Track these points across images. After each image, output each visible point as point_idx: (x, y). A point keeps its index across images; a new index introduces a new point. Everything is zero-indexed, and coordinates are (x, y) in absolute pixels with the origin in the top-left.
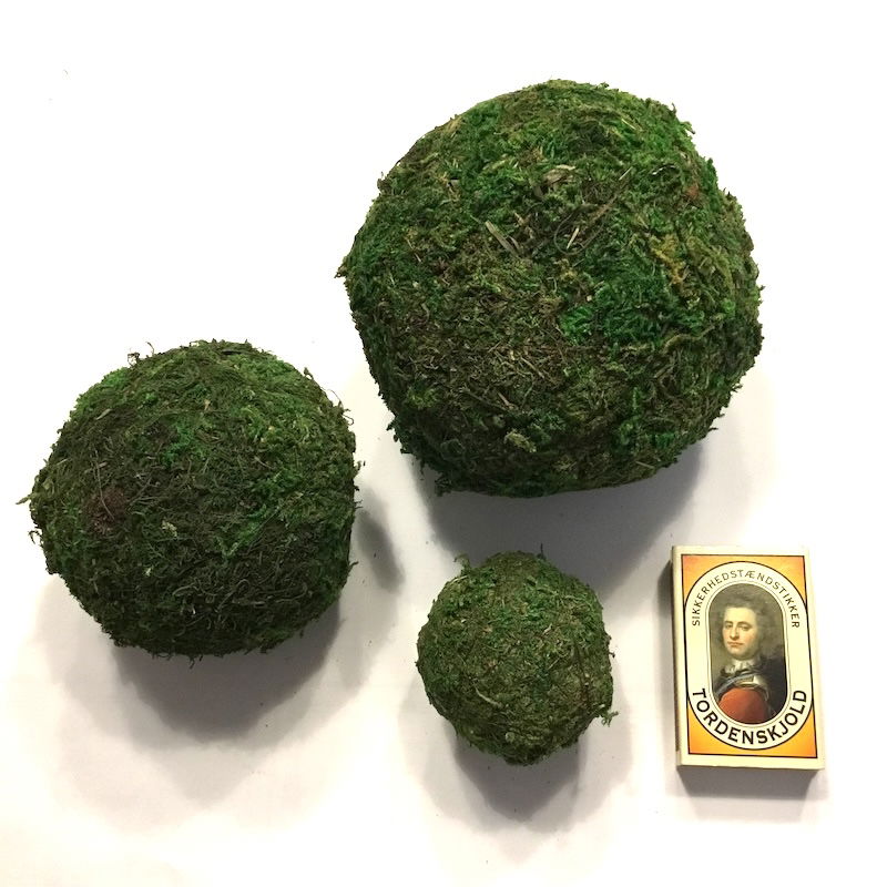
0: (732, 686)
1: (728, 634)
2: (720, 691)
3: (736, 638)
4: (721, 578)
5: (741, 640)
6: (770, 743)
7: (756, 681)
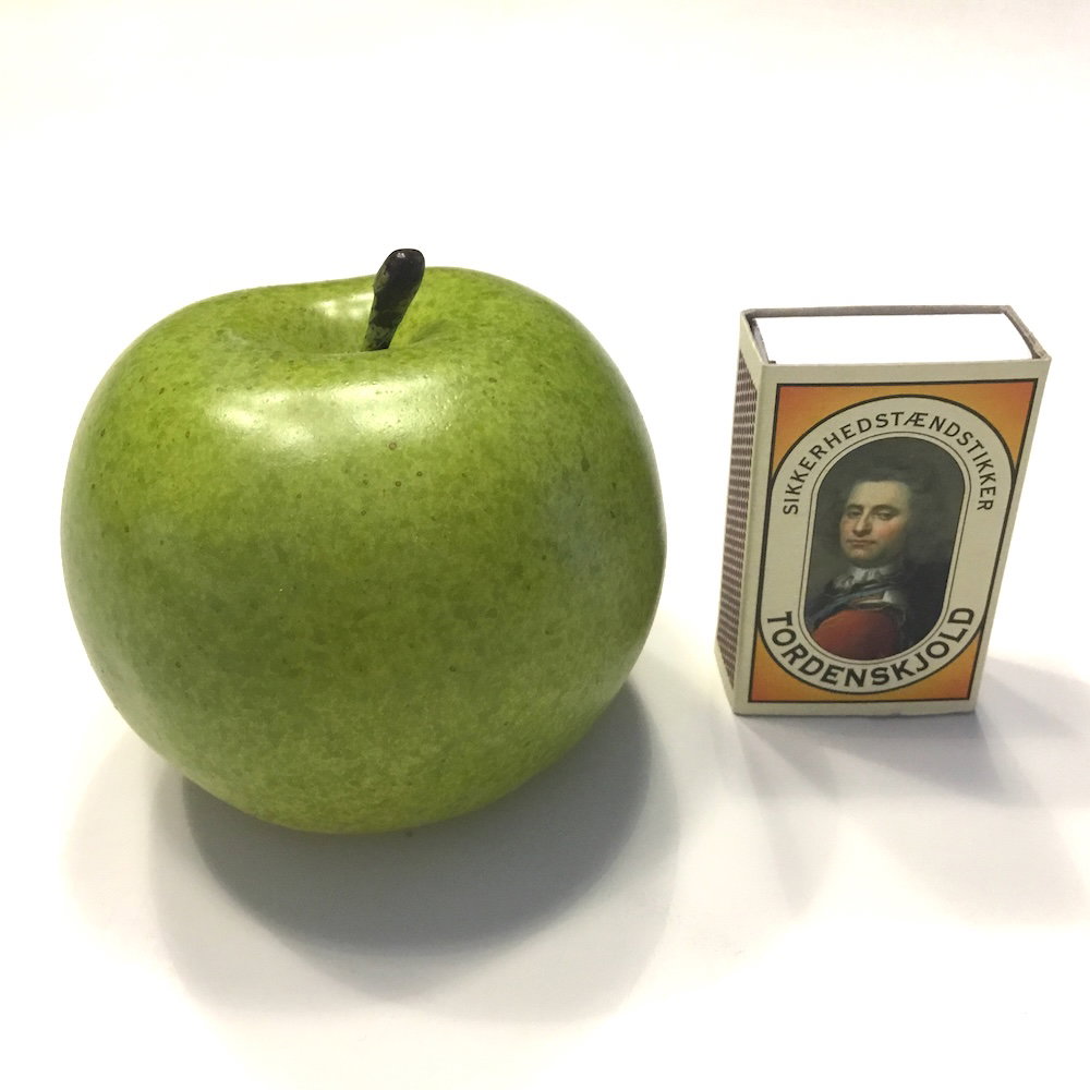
0: (843, 607)
1: (851, 526)
2: (821, 614)
3: (867, 531)
4: (854, 429)
5: (874, 535)
6: (893, 682)
7: (887, 598)
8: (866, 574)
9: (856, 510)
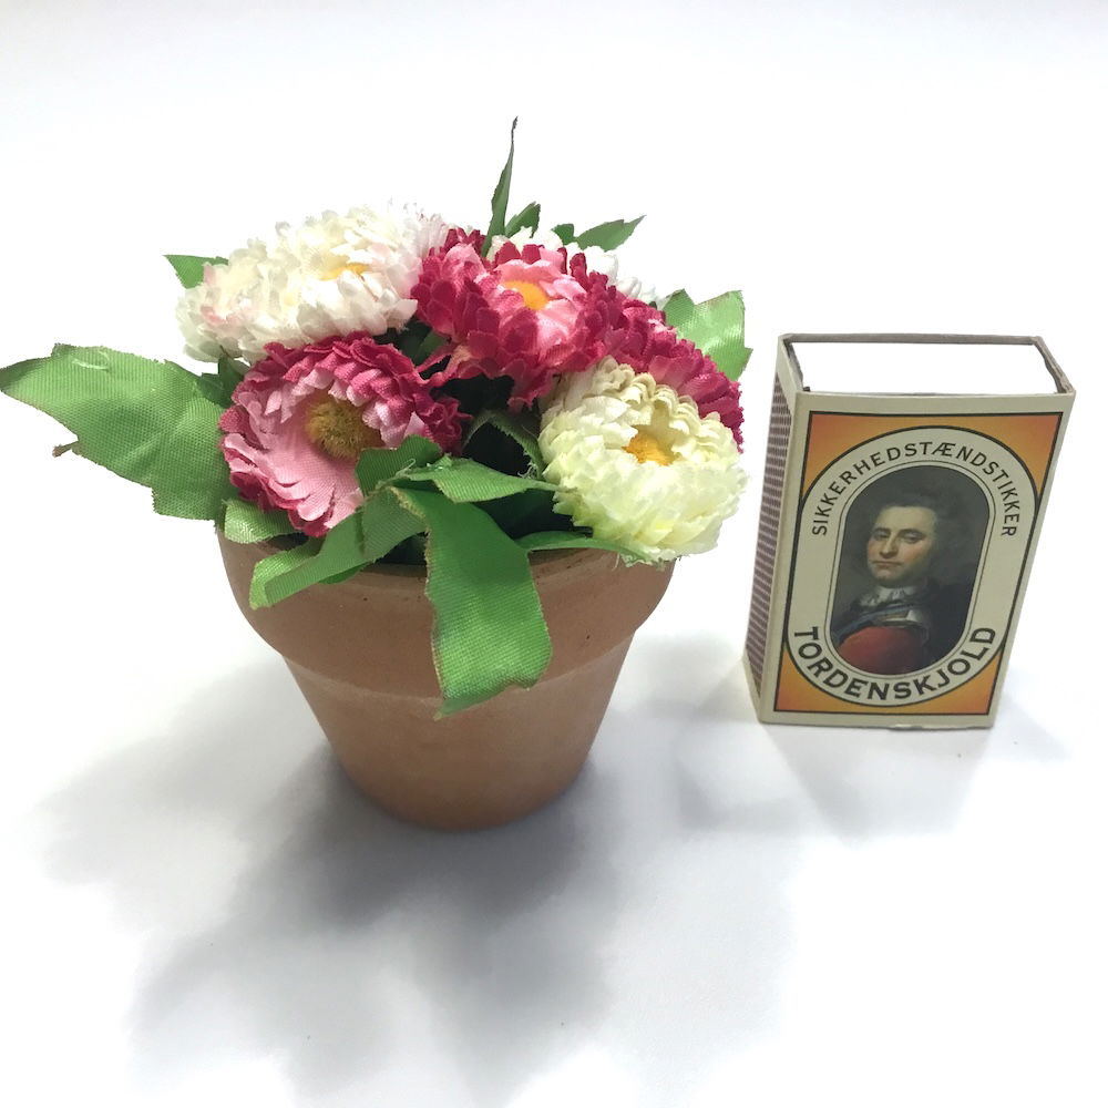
8: (892, 594)
9: (883, 533)
